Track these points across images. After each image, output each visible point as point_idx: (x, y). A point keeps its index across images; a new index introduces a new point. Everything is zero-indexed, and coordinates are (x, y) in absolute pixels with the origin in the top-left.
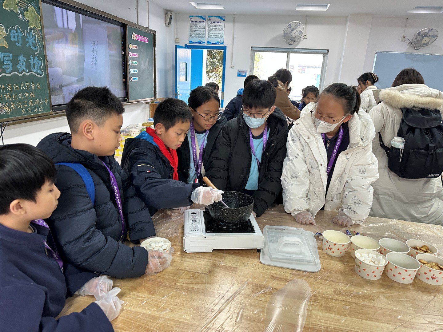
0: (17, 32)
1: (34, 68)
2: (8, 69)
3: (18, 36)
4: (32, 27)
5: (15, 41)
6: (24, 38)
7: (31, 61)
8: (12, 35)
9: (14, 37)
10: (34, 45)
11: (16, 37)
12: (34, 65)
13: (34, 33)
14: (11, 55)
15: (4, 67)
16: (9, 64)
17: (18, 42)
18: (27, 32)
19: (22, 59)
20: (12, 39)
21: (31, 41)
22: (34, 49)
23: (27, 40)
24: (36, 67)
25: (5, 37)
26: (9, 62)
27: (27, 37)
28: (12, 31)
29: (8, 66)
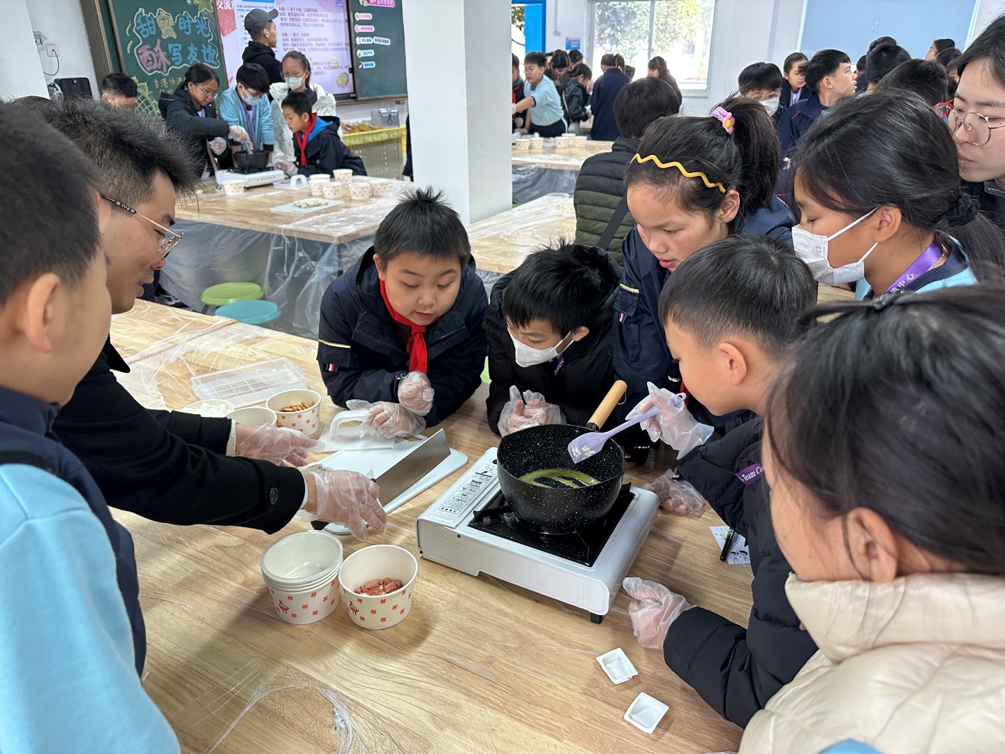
0: (186, 19)
1: (207, 58)
2: (177, 61)
3: (187, 24)
4: (203, 10)
5: (183, 30)
6: (193, 24)
7: (204, 51)
8: (180, 23)
9: (182, 25)
10: (207, 32)
11: (185, 24)
12: (207, 55)
13: (205, 18)
14: (180, 46)
15: (173, 59)
16: (178, 56)
17: (188, 31)
18: (197, 18)
19: (192, 48)
20: (181, 28)
21: (202, 27)
22: (206, 36)
23: (197, 27)
24: (209, 57)
25: (172, 26)
26: (179, 54)
27: (197, 24)
28: (180, 19)
29: (177, 58)
